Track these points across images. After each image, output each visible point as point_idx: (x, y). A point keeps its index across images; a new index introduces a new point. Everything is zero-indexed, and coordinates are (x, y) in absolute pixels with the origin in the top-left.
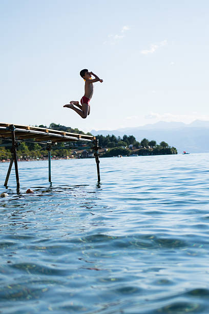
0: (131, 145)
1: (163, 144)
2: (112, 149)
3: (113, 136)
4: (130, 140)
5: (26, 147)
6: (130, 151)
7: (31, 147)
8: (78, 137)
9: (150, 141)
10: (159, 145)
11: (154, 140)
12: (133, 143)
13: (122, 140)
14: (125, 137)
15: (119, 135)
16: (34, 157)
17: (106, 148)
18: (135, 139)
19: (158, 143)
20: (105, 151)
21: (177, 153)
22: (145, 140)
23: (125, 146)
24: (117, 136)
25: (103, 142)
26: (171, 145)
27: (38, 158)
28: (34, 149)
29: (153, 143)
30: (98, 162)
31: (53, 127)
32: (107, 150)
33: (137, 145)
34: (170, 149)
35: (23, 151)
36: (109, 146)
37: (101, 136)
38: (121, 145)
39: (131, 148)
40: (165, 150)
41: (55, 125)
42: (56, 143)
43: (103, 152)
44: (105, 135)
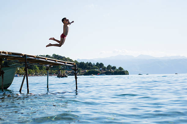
0: (101, 69)
1: (120, 68)
2: (90, 70)
3: (90, 63)
4: (100, 65)
5: (38, 68)
6: (100, 72)
7: (41, 68)
8: (65, 63)
9: (112, 66)
10: (118, 69)
11: (115, 66)
12: (102, 67)
13: (95, 65)
14: (97, 64)
15: (94, 62)
16: (42, 74)
17: (86, 70)
18: (103, 65)
19: (117, 68)
20: (85, 72)
21: (128, 74)
22: (109, 65)
23: (98, 69)
24: (92, 63)
25: (84, 66)
26: (125, 69)
27: (44, 75)
28: (42, 69)
29: (114, 68)
30: (76, 78)
31: (54, 56)
32: (86, 71)
33: (104, 69)
34: (124, 71)
35: (36, 70)
36: (88, 69)
37: (83, 62)
38: (95, 68)
39: (101, 70)
40: (121, 72)
41: (56, 55)
42: (52, 66)
43: (84, 72)
44: (85, 62)
